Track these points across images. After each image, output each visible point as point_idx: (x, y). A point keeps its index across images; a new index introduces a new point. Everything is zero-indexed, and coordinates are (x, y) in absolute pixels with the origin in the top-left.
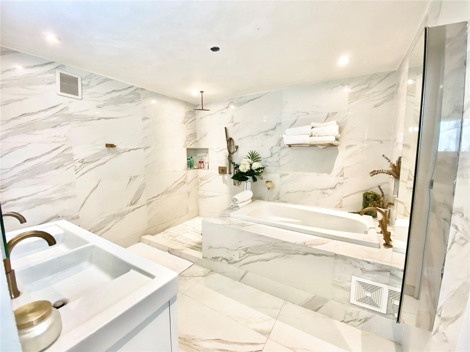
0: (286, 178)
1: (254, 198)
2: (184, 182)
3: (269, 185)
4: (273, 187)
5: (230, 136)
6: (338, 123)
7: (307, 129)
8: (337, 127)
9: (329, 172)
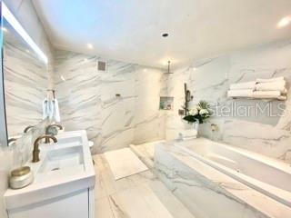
0: (230, 124)
1: (199, 136)
2: (156, 117)
3: (213, 127)
4: (217, 130)
5: (188, 89)
6: (285, 79)
7: (252, 84)
8: (284, 83)
9: (274, 124)
